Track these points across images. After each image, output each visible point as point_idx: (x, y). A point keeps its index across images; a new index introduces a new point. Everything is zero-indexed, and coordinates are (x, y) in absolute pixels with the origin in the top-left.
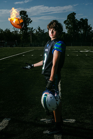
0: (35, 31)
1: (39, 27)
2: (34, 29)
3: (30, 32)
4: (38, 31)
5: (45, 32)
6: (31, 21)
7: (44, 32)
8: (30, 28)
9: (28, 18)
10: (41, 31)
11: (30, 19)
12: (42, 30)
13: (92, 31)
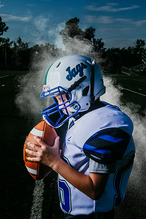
0: (13, 44)
1: (19, 38)
2: (10, 41)
3: (4, 45)
4: (18, 44)
5: (29, 47)
6: (7, 28)
7: (27, 46)
8: (5, 39)
9: (2, 23)
10: (22, 46)
11: (5, 25)
12: (25, 43)
13: (105, 49)
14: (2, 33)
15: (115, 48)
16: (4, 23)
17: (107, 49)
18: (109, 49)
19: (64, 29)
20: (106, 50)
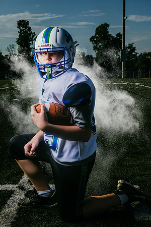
9: (31, 33)
11: (35, 35)
13: (136, 53)
14: (32, 42)
15: (147, 52)
16: (34, 33)
17: (140, 54)
18: (141, 53)
19: (94, 35)
20: (138, 55)
